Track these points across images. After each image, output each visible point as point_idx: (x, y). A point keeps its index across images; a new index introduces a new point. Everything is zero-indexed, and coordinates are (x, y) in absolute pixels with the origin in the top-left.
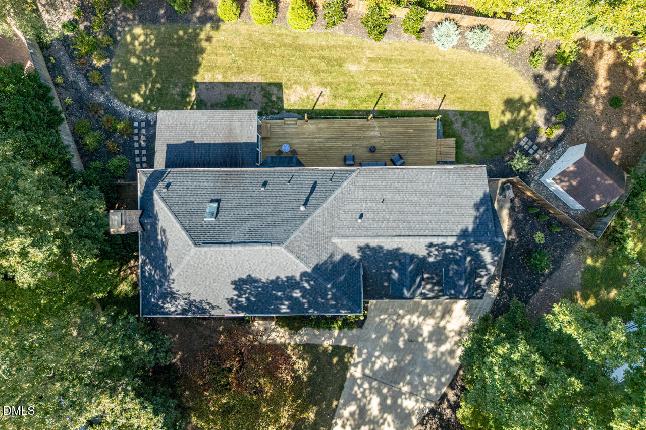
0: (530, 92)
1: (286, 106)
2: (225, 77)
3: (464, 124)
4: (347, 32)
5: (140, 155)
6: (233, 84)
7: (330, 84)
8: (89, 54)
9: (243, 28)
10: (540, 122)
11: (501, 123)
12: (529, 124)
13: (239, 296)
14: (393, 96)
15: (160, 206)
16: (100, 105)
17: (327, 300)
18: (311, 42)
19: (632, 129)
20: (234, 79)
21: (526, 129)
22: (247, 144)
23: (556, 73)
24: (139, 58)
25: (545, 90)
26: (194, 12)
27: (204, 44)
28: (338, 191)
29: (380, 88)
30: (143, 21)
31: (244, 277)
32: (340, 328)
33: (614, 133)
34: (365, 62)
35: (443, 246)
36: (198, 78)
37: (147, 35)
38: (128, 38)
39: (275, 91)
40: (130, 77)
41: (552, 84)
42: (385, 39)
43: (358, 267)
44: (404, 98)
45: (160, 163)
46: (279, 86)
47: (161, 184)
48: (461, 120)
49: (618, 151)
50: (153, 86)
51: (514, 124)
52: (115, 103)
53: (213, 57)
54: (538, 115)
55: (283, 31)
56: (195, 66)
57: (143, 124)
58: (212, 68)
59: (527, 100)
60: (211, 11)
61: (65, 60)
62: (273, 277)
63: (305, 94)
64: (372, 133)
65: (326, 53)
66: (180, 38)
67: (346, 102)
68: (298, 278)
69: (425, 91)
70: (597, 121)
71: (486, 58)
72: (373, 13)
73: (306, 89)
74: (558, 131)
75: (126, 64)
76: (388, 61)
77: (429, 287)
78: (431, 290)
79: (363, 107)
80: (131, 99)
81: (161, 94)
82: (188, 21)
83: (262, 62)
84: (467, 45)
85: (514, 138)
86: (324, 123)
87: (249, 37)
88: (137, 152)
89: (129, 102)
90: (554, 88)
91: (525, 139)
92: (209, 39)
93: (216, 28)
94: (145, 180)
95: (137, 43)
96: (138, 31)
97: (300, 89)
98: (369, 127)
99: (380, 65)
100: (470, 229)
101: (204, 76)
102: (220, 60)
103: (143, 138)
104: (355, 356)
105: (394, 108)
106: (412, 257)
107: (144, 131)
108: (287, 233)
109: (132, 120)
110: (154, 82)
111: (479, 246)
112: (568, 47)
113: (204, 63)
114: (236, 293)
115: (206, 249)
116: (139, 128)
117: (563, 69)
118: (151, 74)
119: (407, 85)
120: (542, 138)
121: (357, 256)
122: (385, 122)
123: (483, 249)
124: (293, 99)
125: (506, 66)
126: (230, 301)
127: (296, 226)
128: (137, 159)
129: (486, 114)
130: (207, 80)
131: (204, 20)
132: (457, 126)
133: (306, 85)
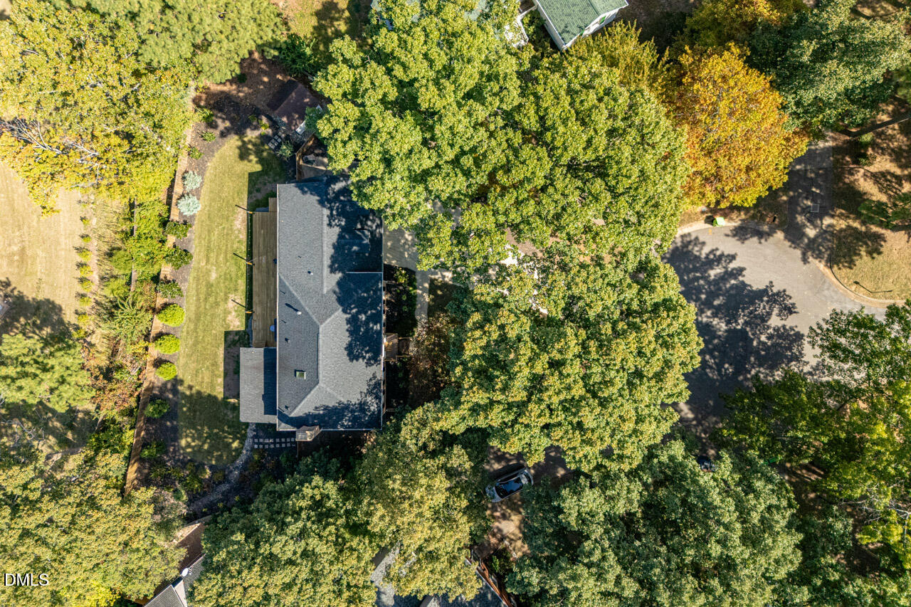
0: (233, 141)
1: (243, 328)
2: (219, 376)
3: (258, 190)
4: (186, 280)
5: (280, 443)
6: (225, 369)
7: (226, 294)
8: (200, 481)
9: (182, 361)
10: (257, 133)
11: (257, 162)
12: (258, 141)
13: (364, 358)
14: (235, 246)
15: (298, 412)
16: (241, 473)
17: (369, 297)
18: (193, 308)
19: (263, 66)
20: (222, 369)
21: (263, 144)
22: (265, 356)
23: (219, 122)
24: (204, 443)
25: (232, 129)
26: (169, 399)
27: (194, 391)
28: (291, 289)
29: (230, 255)
30: (176, 439)
31: (346, 353)
32: (415, 288)
33: (266, 79)
34: (209, 267)
35: (331, 217)
36: (220, 396)
37: (187, 436)
38: (189, 450)
39: (231, 337)
40: (219, 450)
41: (228, 124)
42: (192, 251)
43: (349, 275)
44: (237, 237)
45: (274, 419)
46: (227, 334)
47: (286, 412)
48: (255, 194)
49: (279, 77)
50: (227, 432)
51: (258, 153)
52: (239, 462)
53: (204, 385)
54: (251, 135)
55: (185, 329)
56: (211, 398)
57: (256, 440)
58: (212, 386)
59: (239, 143)
60: (169, 386)
61: (205, 500)
62: (347, 334)
63: (234, 313)
64: (264, 261)
65: (202, 297)
66: (189, 409)
67: (240, 281)
68: (349, 316)
69: (232, 221)
70: (257, 92)
71: (207, 174)
72: (171, 261)
73: (230, 313)
74: (264, 120)
75: (209, 452)
76: (209, 249)
77: (369, 223)
78: (373, 221)
79: (244, 269)
80: (236, 450)
81: (233, 426)
82: (176, 403)
83: (209, 347)
84: (197, 189)
85: (269, 154)
86: (255, 299)
87: (189, 356)
88: (278, 446)
89: (239, 451)
90: (231, 123)
91: (270, 145)
92: (190, 387)
93: (181, 382)
94: (283, 424)
95: (193, 444)
96: (183, 443)
97: (230, 318)
98: (260, 264)
99: (212, 255)
100: (318, 198)
101: (219, 392)
102: (206, 380)
103: (267, 441)
104: (437, 277)
105: (245, 244)
106: (341, 237)
107: (261, 440)
108: (313, 323)
109: (252, 449)
110: (224, 431)
111: (331, 192)
112: (198, 117)
113: (208, 392)
114: (361, 360)
115: (321, 376)
116: (259, 444)
117: (217, 117)
118: (216, 434)
119: (227, 234)
120: (269, 131)
121: (339, 275)
122: (255, 251)
123: (333, 189)
124: (236, 323)
125: (214, 159)
126: (368, 364)
127: (310, 318)
128: (283, 445)
129: (251, 175)
130: (222, 390)
131: (175, 391)
132: (260, 196)
133: (227, 312)
